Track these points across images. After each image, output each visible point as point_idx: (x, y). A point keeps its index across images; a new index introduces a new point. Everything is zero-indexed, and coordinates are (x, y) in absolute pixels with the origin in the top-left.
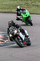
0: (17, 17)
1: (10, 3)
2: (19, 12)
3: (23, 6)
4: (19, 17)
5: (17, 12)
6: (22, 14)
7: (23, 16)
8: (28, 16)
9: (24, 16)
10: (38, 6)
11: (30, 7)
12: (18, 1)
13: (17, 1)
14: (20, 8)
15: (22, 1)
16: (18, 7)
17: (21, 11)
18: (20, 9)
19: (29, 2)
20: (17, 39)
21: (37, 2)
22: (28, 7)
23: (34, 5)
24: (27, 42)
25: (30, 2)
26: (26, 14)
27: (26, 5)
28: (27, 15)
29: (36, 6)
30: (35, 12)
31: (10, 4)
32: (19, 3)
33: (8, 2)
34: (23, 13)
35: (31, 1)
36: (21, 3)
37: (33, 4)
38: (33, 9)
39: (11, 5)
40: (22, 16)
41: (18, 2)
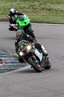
0: (10, 26)
1: (6, 5)
2: (13, 18)
3: (26, 10)
4: (13, 25)
5: (9, 17)
6: (18, 21)
7: (20, 24)
8: (27, 24)
9: (22, 24)
10: (49, 10)
11: (38, 11)
12: (18, 2)
13: (16, 2)
14: (15, 11)
15: (24, 1)
16: (12, 10)
17: (16, 16)
18: (15, 13)
19: (35, 4)
20: (31, 59)
21: (48, 4)
22: (35, 12)
23: (43, 9)
24: (45, 63)
25: (37, 3)
26: (24, 21)
27: (31, 8)
28: (25, 23)
29: (47, 9)
30: (46, 20)
31: (6, 7)
32: (20, 5)
33: (3, 4)
34: (20, 20)
35: (39, 2)
36: (23, 5)
37: (41, 6)
38: (42, 14)
39: (7, 9)
40: (18, 23)
41: (18, 4)
